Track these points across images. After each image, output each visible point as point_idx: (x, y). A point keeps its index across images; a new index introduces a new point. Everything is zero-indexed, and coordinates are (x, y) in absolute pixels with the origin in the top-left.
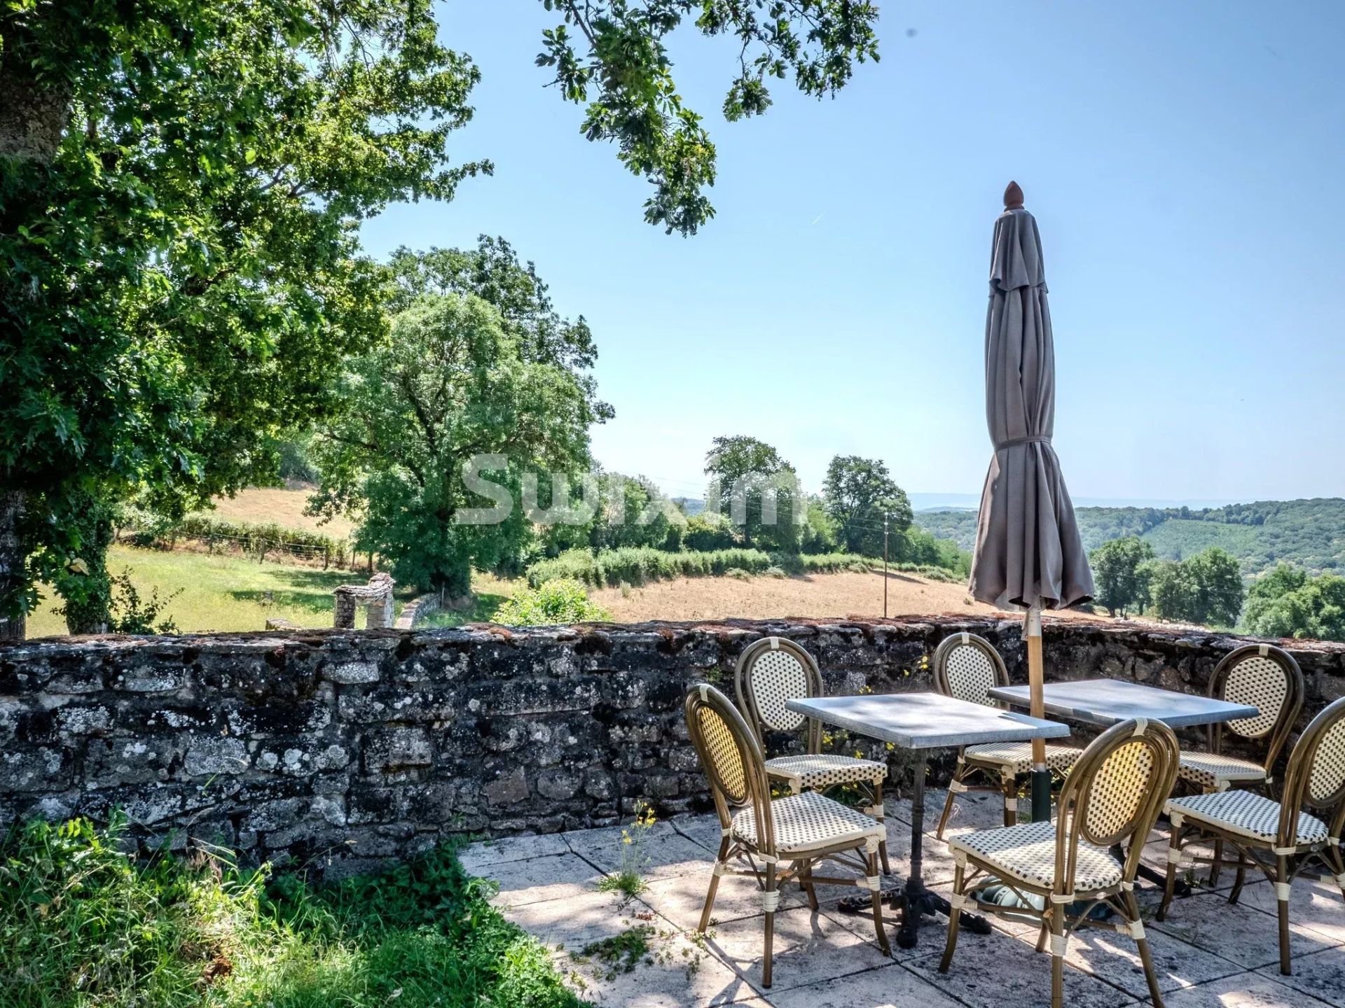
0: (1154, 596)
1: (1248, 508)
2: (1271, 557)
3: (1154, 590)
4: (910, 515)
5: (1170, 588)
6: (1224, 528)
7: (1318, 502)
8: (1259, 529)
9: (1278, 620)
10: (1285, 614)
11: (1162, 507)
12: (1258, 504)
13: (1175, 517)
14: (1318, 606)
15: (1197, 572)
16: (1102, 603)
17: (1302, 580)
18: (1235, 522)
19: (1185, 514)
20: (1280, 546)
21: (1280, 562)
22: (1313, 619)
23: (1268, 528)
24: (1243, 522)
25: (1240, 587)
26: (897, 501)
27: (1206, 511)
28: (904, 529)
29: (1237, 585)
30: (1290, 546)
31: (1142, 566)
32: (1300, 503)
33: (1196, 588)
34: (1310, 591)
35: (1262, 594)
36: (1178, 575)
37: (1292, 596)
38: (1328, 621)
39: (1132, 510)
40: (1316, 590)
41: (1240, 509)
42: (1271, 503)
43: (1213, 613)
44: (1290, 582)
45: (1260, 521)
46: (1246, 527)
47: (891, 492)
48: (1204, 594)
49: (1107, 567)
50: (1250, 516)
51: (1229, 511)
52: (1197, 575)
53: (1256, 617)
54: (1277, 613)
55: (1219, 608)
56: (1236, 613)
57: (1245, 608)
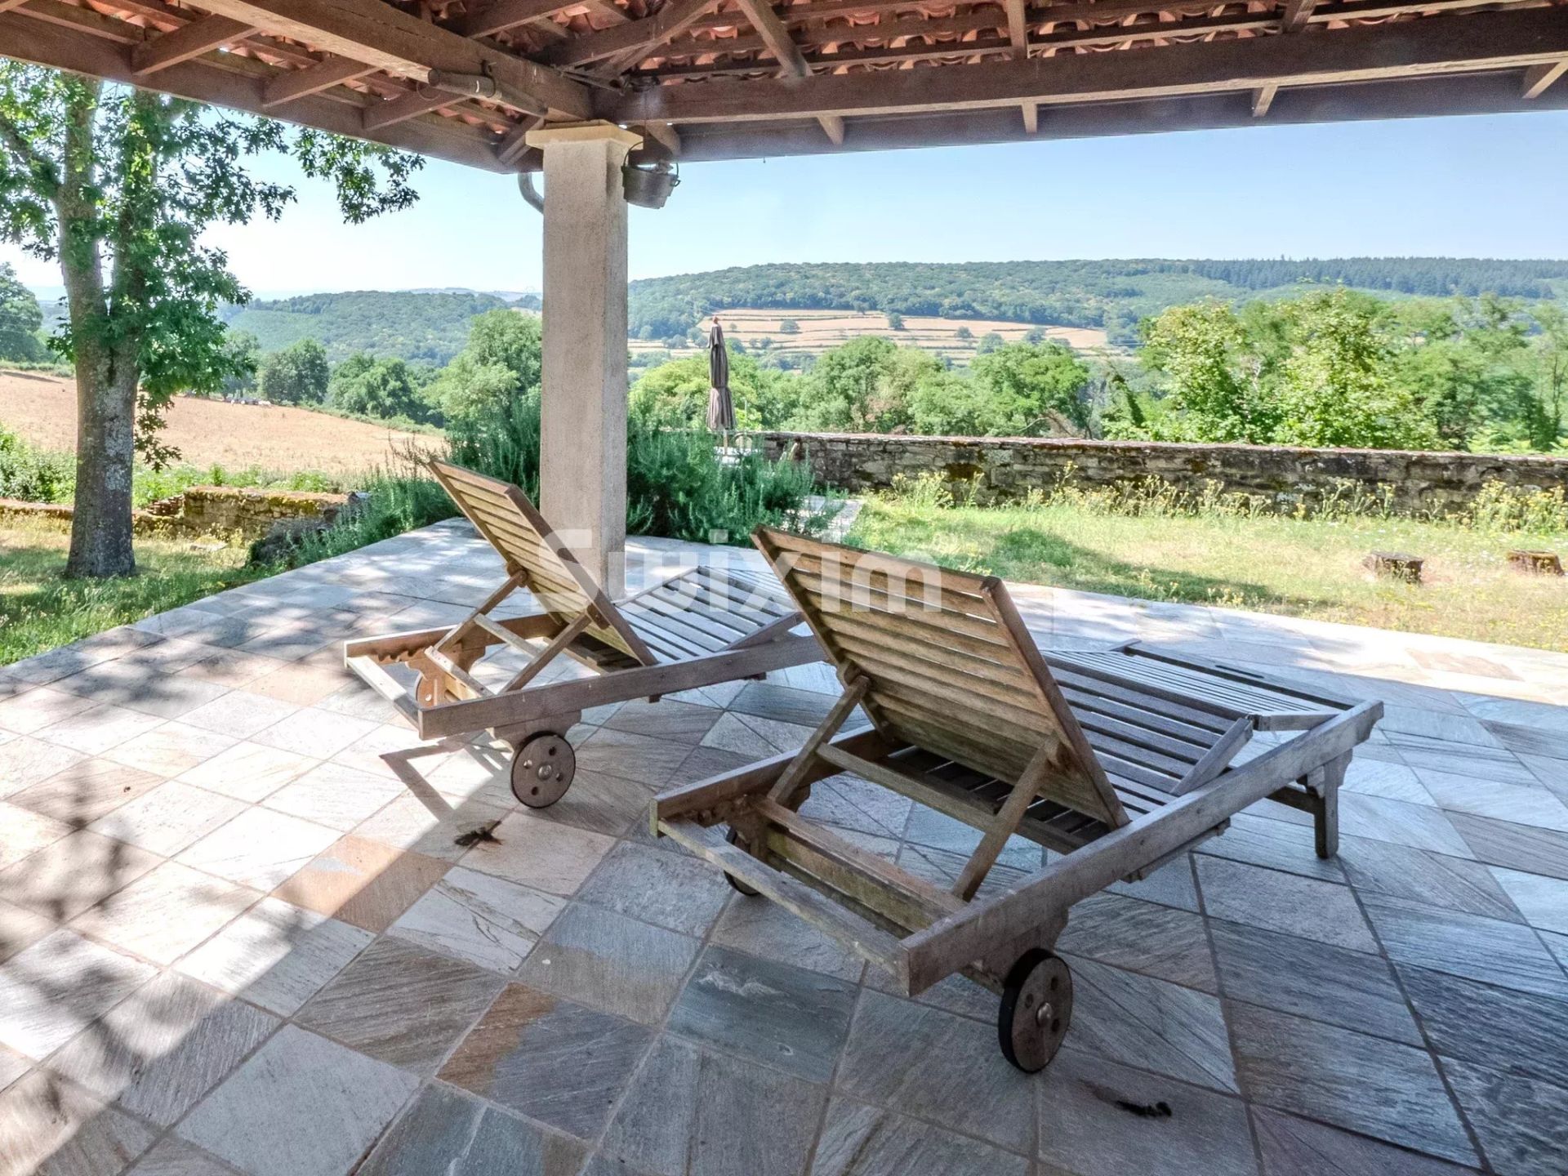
0: (259, 381)
1: (308, 299)
2: (330, 340)
3: (260, 376)
4: (39, 315)
5: (273, 375)
6: (290, 317)
7: (360, 294)
8: (319, 317)
9: (359, 395)
10: (363, 391)
12: (316, 296)
14: (385, 382)
15: (294, 359)
18: (299, 311)
19: (258, 304)
20: (334, 332)
21: (339, 345)
22: (382, 393)
23: (325, 317)
24: (305, 311)
25: (327, 370)
26: (27, 303)
27: (275, 302)
28: (34, 329)
29: (324, 368)
30: (341, 331)
31: (251, 355)
32: (348, 294)
33: (294, 372)
34: (379, 371)
35: (345, 376)
36: (279, 362)
37: (367, 375)
38: (392, 394)
40: (382, 370)
41: (302, 300)
42: (326, 295)
43: (307, 392)
44: (364, 365)
45: (317, 311)
46: (306, 316)
47: (19, 293)
48: (300, 377)
50: (310, 305)
51: (294, 302)
52: (294, 361)
53: (342, 394)
54: (358, 390)
55: (311, 388)
56: (324, 391)
57: (332, 387)
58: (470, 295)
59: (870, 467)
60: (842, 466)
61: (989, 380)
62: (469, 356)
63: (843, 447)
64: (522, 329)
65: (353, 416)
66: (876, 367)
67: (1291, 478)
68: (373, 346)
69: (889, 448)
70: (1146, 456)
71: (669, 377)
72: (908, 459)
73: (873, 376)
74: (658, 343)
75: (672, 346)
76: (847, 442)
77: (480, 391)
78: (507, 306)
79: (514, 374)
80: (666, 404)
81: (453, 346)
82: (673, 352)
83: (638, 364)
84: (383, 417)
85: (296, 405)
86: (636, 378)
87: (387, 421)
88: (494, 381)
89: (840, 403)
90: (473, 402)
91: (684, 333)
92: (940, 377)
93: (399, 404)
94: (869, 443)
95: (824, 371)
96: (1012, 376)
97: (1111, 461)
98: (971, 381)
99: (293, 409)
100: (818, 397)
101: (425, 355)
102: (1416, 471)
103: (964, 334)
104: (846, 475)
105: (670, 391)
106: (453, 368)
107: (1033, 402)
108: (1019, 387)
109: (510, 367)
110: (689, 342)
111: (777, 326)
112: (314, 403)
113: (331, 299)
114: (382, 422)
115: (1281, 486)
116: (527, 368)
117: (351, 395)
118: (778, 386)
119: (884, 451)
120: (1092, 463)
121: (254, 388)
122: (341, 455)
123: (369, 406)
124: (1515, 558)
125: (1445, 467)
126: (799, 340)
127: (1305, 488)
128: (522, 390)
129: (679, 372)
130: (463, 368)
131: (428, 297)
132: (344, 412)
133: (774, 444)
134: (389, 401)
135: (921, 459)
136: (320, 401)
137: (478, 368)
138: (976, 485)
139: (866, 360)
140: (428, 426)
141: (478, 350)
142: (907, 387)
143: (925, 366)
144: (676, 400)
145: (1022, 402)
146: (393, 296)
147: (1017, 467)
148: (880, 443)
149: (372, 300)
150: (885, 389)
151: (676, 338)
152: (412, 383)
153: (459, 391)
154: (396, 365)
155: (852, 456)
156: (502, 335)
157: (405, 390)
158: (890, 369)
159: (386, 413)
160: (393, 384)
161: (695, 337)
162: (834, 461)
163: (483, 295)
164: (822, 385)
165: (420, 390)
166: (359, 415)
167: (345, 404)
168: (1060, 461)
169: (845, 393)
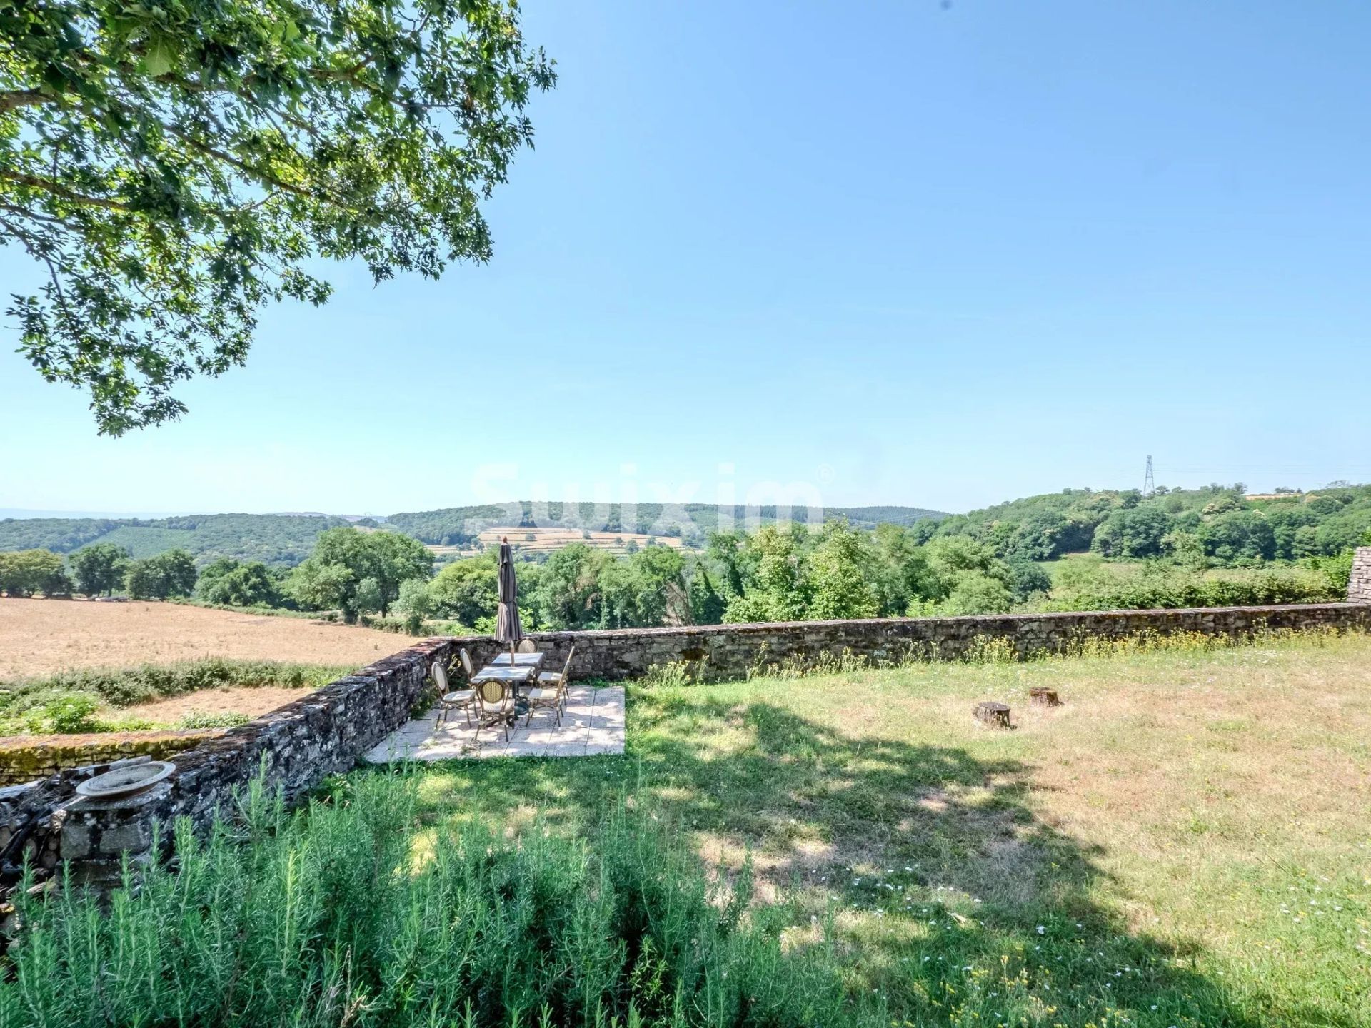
0: (127, 583)
1: (185, 519)
2: (202, 549)
3: (127, 578)
5: (140, 577)
6: (166, 532)
7: (232, 516)
8: (192, 532)
9: (223, 590)
10: (227, 586)
11: (115, 518)
12: (192, 516)
13: (126, 525)
14: (247, 579)
15: (162, 564)
16: (81, 591)
17: (236, 565)
18: (175, 528)
19: (135, 523)
21: (208, 552)
22: (244, 587)
23: (199, 532)
24: (181, 527)
25: (194, 572)
27: (152, 521)
29: (192, 570)
31: (116, 564)
32: (221, 516)
33: (162, 574)
34: (242, 571)
35: (210, 576)
36: (148, 568)
37: (231, 575)
38: (253, 587)
39: (89, 520)
40: (245, 570)
41: (178, 520)
42: (202, 516)
43: (175, 589)
44: (228, 567)
45: (193, 527)
46: (183, 531)
48: (168, 578)
49: (86, 566)
50: (186, 524)
51: (170, 521)
52: (162, 566)
53: (207, 589)
54: (222, 584)
55: (179, 586)
56: (191, 588)
57: (199, 584)
58: (322, 517)
59: (627, 658)
60: (606, 658)
61: (639, 566)
62: (316, 561)
63: (606, 643)
64: (357, 541)
65: (216, 606)
66: (582, 560)
67: (880, 640)
68: (242, 552)
69: (642, 641)
70: (805, 633)
71: (459, 569)
72: (655, 649)
73: (579, 567)
74: (453, 547)
75: (462, 549)
76: (610, 638)
77: (324, 583)
78: (350, 525)
79: (350, 571)
80: (457, 587)
81: (308, 552)
82: (462, 553)
83: (439, 561)
84: (245, 605)
85: (163, 600)
86: (439, 569)
87: (246, 609)
88: (334, 577)
89: (562, 582)
90: (317, 592)
91: (469, 541)
92: (614, 565)
93: (259, 595)
94: (626, 637)
95: (554, 563)
96: (650, 563)
97: (785, 637)
98: (630, 567)
99: (159, 603)
100: (549, 579)
101: (286, 558)
102: (939, 630)
103: (619, 540)
104: (609, 665)
105: (460, 579)
106: (302, 568)
107: (660, 578)
108: (653, 569)
109: (347, 566)
110: (472, 546)
111: (523, 537)
112: (181, 597)
113: (205, 519)
114: (242, 608)
115: (875, 645)
116: (360, 566)
117: (216, 589)
118: (526, 572)
119: (638, 643)
120: (774, 640)
121: (123, 588)
122: (195, 640)
123: (233, 597)
124: (1035, 694)
125: (951, 627)
126: (535, 545)
127: (888, 646)
128: (357, 581)
129: (466, 566)
130: (310, 568)
131: (289, 518)
132: (208, 603)
133: (551, 645)
134: (250, 593)
135: (665, 648)
136: (187, 595)
137: (323, 568)
138: (704, 665)
139: (576, 557)
140: (283, 609)
141: (323, 555)
142: (597, 572)
143: (606, 560)
144: (463, 584)
145: (656, 578)
146: (261, 517)
147: (728, 648)
148: (635, 637)
149: (241, 520)
150: (586, 572)
151: (465, 544)
152: (271, 578)
153: (307, 584)
154: (257, 567)
155: (613, 649)
156: (341, 544)
157: (265, 583)
158: (589, 561)
159: (247, 602)
160: (254, 580)
161: (476, 543)
162: (600, 654)
163: (333, 518)
164: (553, 573)
165: (278, 583)
166: (221, 604)
167: (210, 596)
168: (756, 641)
169: (564, 575)
